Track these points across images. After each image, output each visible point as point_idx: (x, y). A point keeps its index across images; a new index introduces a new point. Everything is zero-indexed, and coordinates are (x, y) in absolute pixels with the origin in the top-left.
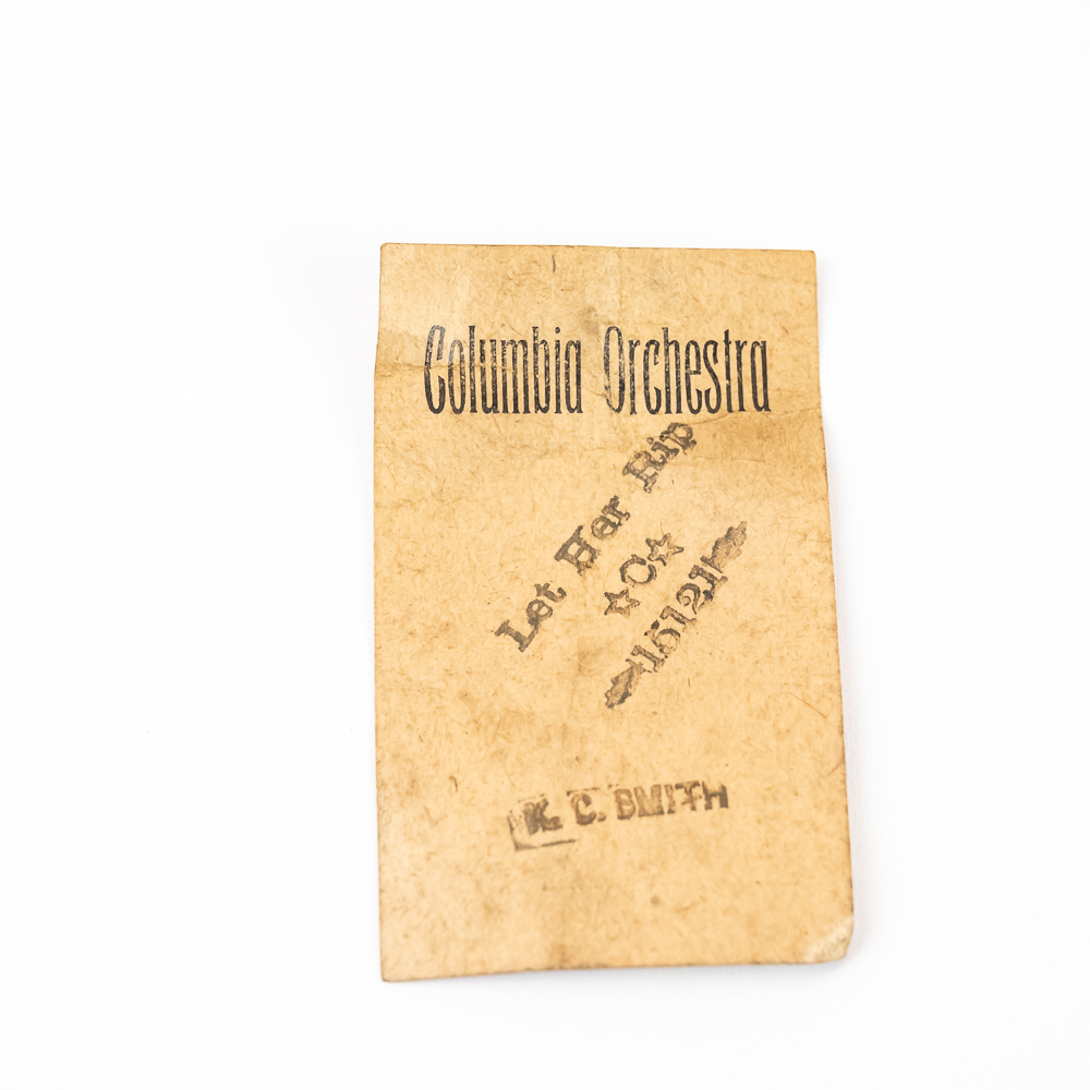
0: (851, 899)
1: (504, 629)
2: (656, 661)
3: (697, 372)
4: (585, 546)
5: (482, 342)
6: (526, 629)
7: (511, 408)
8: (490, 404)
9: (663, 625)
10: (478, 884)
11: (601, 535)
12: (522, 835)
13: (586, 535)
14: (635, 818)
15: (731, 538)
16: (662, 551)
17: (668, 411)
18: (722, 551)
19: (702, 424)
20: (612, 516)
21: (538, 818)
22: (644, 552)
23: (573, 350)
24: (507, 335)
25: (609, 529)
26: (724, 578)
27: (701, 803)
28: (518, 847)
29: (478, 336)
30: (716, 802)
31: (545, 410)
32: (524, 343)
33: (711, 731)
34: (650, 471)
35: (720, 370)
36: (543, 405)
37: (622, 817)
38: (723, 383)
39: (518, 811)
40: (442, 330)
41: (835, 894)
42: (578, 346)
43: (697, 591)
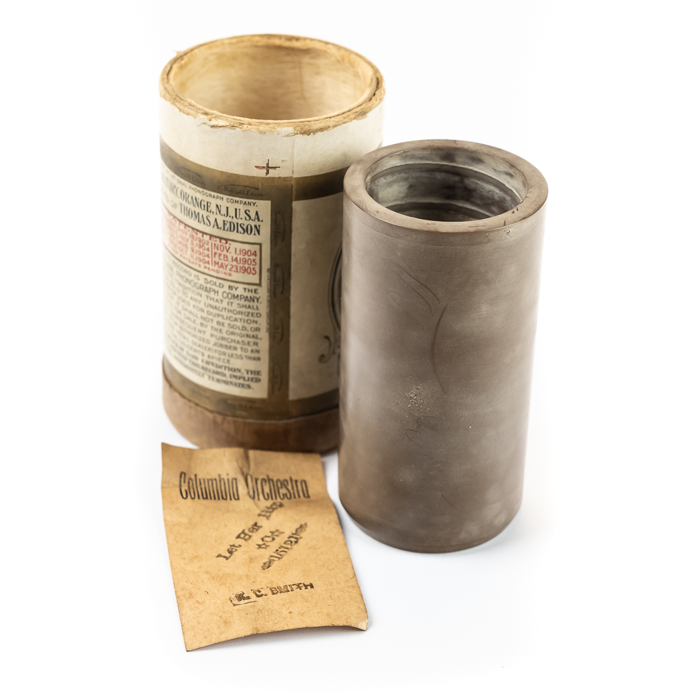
0: (366, 609)
1: (219, 556)
2: (279, 558)
3: (282, 487)
4: (246, 535)
5: (200, 480)
6: (228, 555)
7: (213, 498)
8: (205, 496)
9: (280, 550)
10: (221, 617)
11: (252, 532)
12: (236, 602)
13: (247, 532)
14: (279, 594)
15: (302, 527)
16: (276, 534)
17: (272, 499)
18: (299, 531)
19: (285, 501)
20: (256, 527)
21: (241, 597)
22: (270, 534)
23: (234, 481)
24: (209, 477)
25: (255, 530)
26: (301, 538)
27: (303, 588)
28: (234, 605)
29: (198, 478)
30: (309, 587)
31: (226, 499)
32: (216, 480)
33: (304, 571)
34: (268, 514)
35: (290, 487)
36: (224, 497)
37: (273, 594)
38: (291, 491)
39: (233, 596)
40: (185, 474)
41: (359, 608)
42: (236, 479)
43: (291, 542)
